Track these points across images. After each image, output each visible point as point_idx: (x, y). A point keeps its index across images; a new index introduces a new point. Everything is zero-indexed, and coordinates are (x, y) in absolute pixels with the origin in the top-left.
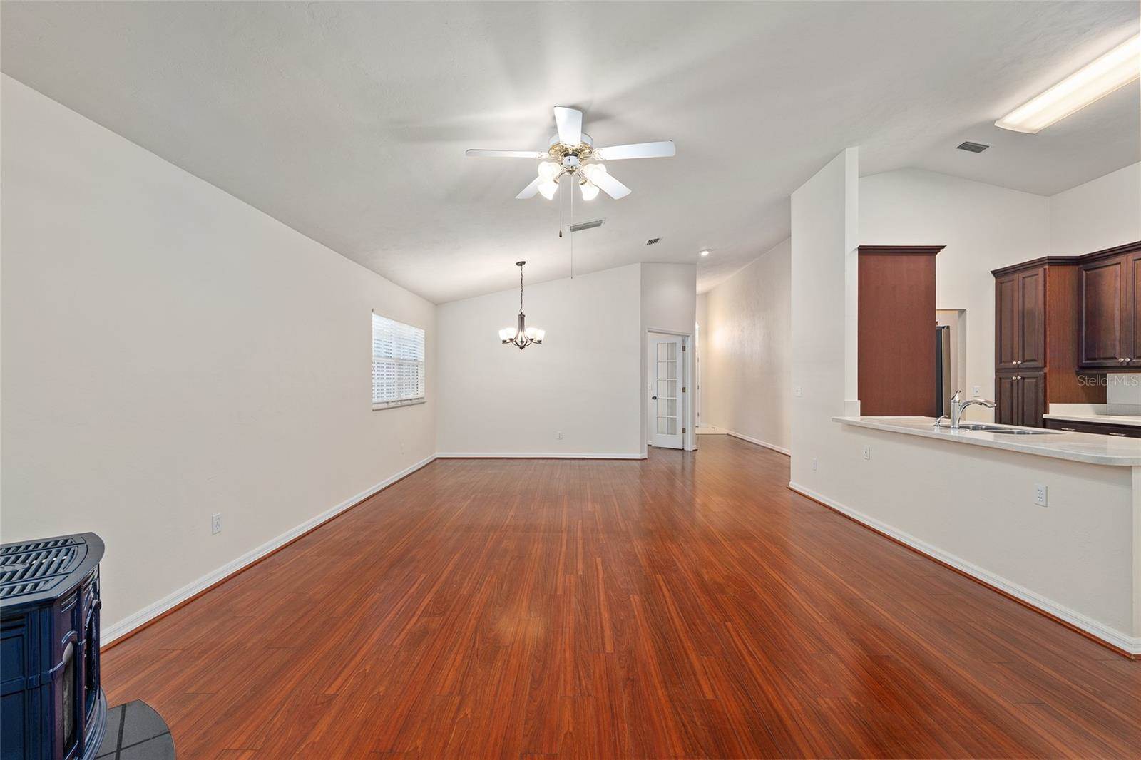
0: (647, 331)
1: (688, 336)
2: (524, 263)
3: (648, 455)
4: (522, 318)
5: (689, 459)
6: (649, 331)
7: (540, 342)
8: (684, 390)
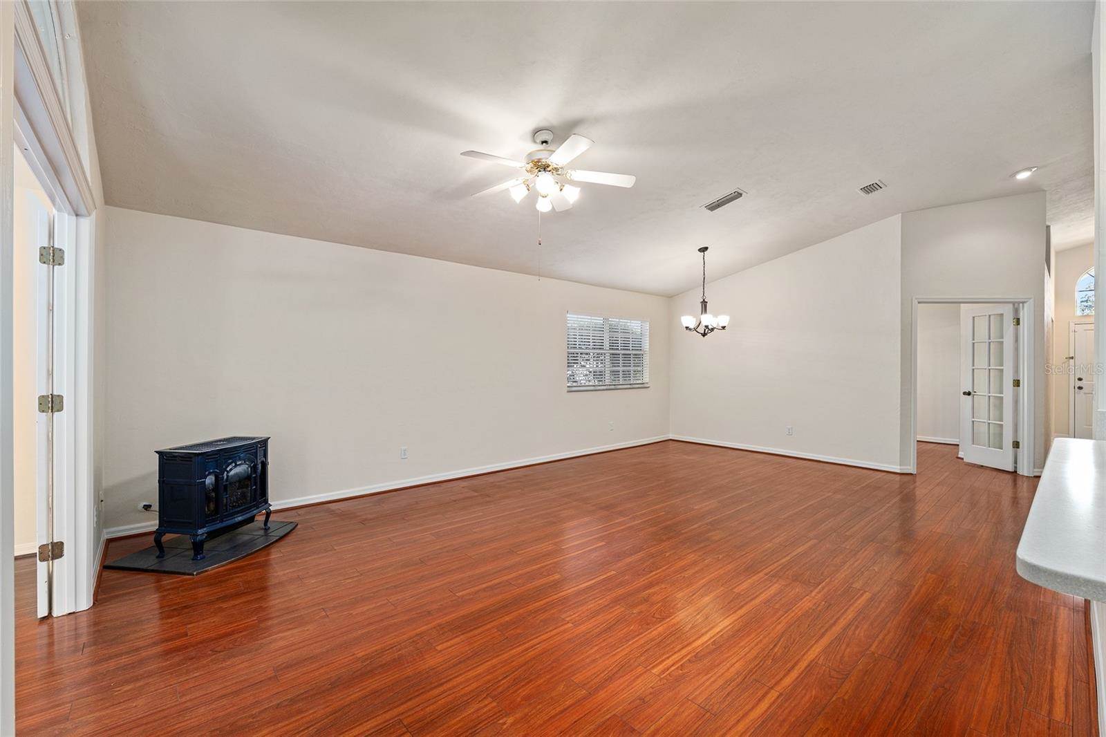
0: (915, 302)
1: (1023, 303)
2: (706, 249)
3: (919, 464)
4: (704, 303)
5: (1024, 487)
6: (919, 303)
7: (724, 328)
8: (1017, 383)
